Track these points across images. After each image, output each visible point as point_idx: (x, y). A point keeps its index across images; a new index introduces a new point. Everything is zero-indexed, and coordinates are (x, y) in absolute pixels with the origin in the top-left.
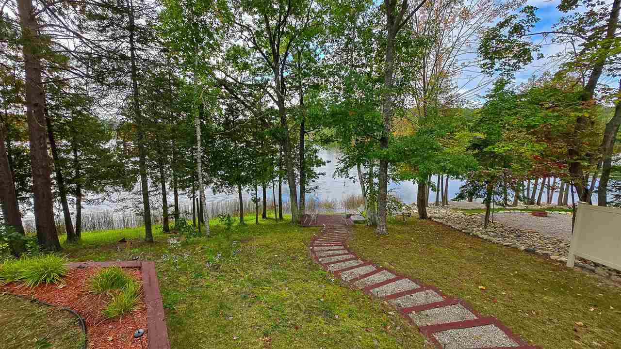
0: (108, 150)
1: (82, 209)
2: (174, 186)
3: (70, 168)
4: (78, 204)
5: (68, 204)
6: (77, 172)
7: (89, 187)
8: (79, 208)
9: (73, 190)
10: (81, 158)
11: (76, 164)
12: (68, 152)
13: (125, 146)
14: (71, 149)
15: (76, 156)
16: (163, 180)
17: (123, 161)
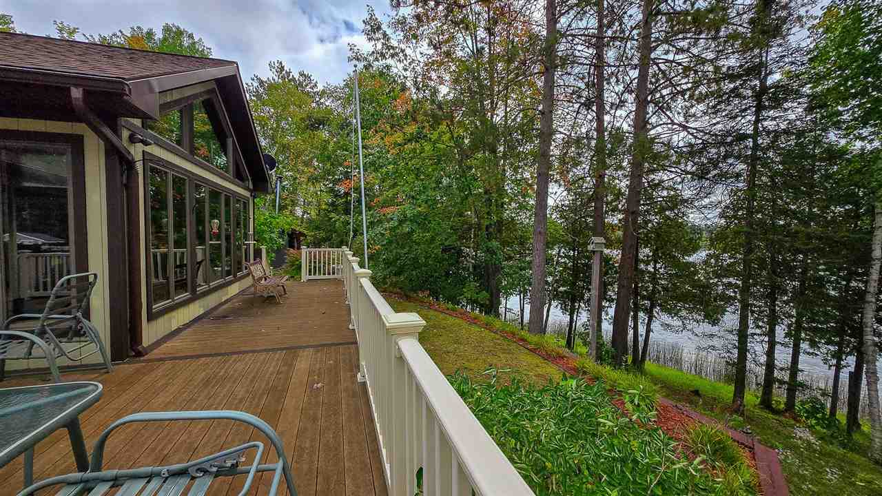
0: (693, 265)
1: (651, 333)
2: (795, 335)
3: (648, 282)
4: (649, 325)
5: (639, 323)
6: (654, 287)
7: (665, 309)
8: (648, 331)
9: (646, 309)
10: (659, 272)
11: (654, 278)
12: (647, 263)
13: (717, 261)
14: (652, 260)
15: (655, 268)
16: (773, 320)
17: (711, 281)
